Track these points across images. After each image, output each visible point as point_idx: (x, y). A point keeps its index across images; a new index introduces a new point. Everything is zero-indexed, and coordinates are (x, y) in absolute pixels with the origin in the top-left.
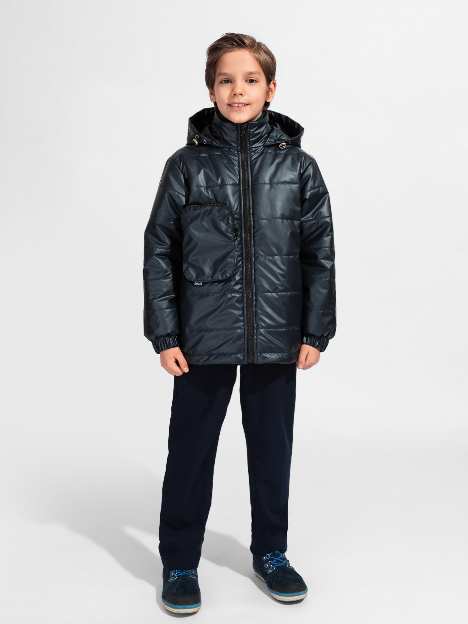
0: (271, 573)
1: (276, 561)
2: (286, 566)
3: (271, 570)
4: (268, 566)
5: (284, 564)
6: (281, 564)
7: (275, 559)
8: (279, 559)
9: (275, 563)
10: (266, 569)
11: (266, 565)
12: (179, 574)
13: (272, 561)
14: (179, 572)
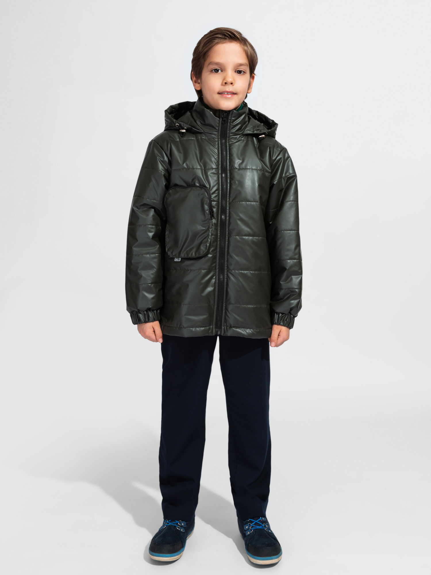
0: (249, 535)
1: (255, 523)
2: (264, 529)
3: (249, 531)
4: (247, 527)
5: (263, 527)
6: (260, 527)
7: (254, 522)
8: (258, 521)
9: (254, 526)
10: (245, 531)
11: (246, 527)
12: (168, 523)
13: (251, 524)
14: (169, 522)
